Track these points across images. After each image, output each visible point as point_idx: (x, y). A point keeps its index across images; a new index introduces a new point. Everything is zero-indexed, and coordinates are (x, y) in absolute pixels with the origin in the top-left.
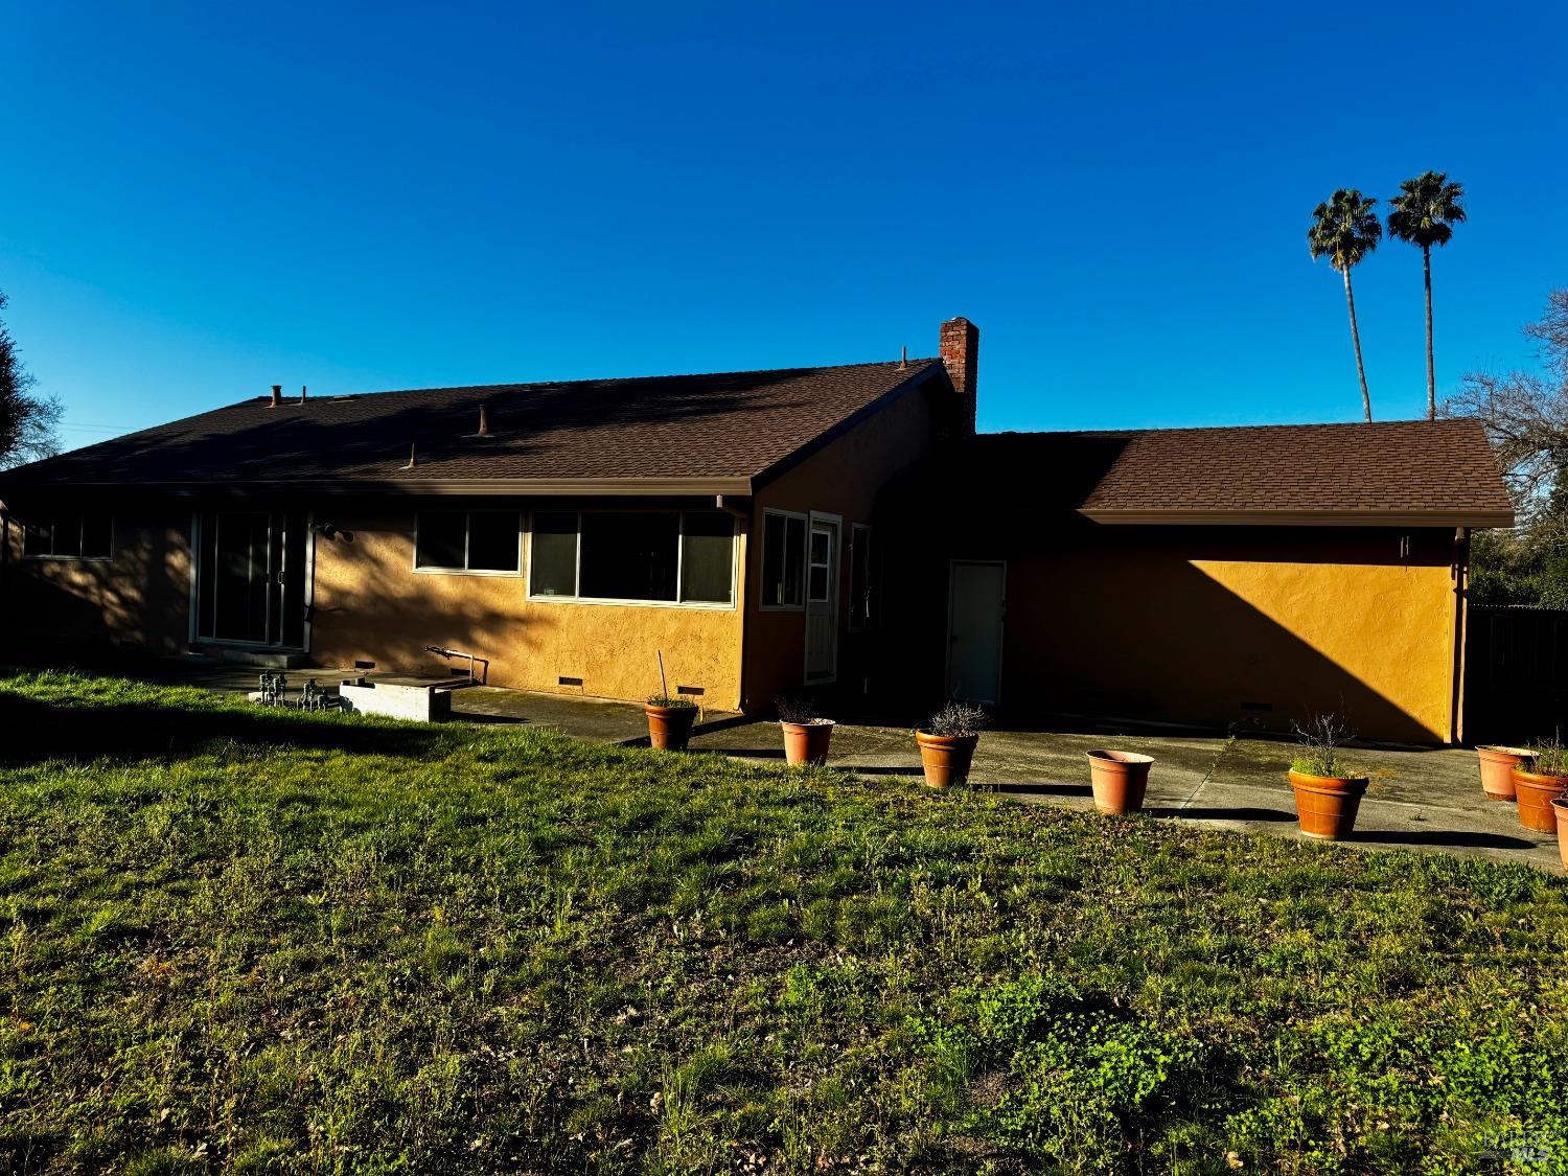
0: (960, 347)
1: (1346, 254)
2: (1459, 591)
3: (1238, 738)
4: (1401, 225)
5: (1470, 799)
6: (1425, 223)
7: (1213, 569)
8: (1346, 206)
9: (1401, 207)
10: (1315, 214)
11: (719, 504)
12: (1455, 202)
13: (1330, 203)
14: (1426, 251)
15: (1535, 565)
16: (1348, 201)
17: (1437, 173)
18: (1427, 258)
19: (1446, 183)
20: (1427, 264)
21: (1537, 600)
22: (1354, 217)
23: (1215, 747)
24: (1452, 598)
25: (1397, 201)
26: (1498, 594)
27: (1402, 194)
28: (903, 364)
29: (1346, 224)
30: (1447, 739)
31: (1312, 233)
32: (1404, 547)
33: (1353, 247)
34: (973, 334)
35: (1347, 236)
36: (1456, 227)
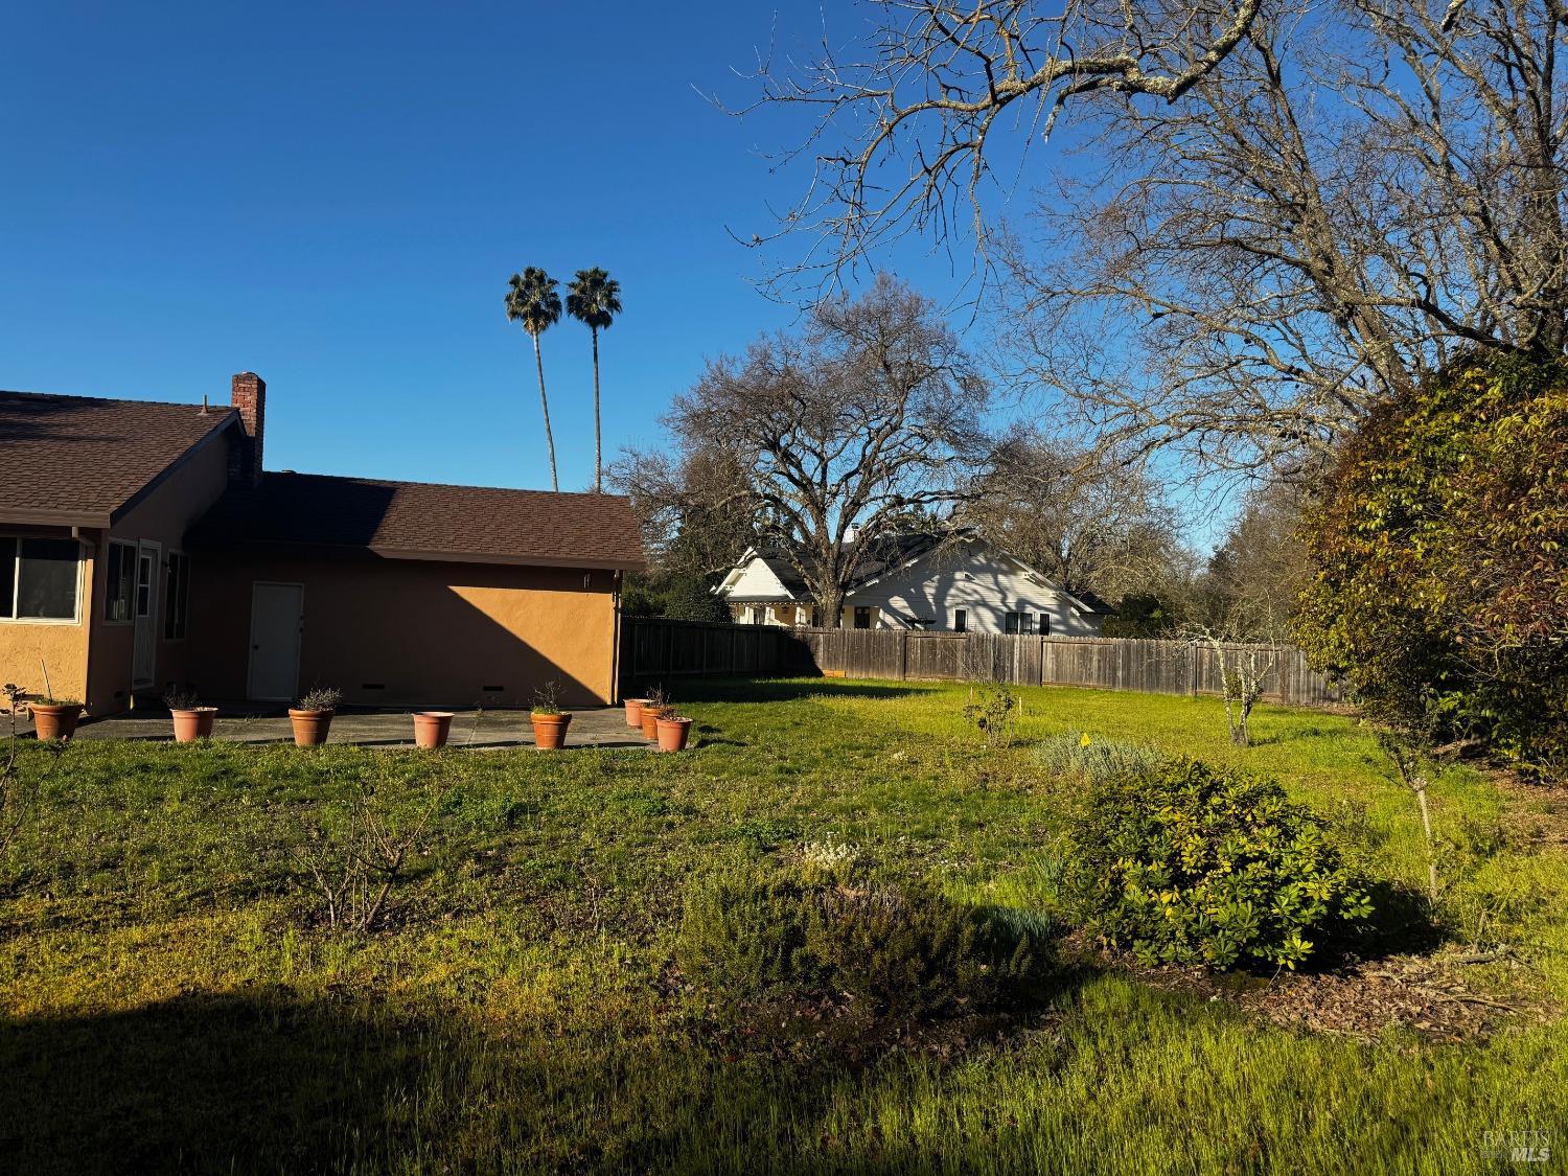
0: (252, 398)
1: (536, 322)
2: (616, 608)
3: (484, 709)
4: (577, 306)
5: (620, 729)
6: (594, 309)
7: (467, 593)
8: (535, 282)
9: (575, 292)
10: (511, 283)
11: (75, 533)
12: (615, 296)
13: (523, 277)
14: (594, 332)
15: (664, 585)
16: (536, 277)
17: (602, 269)
18: (595, 337)
19: (608, 280)
20: (595, 342)
21: (662, 612)
22: (541, 292)
23: (472, 715)
24: (612, 613)
25: (573, 286)
26: (643, 608)
27: (576, 280)
28: (204, 410)
29: (535, 298)
30: (609, 703)
31: (508, 299)
32: (586, 580)
33: (542, 316)
34: (261, 386)
35: (536, 307)
36: (615, 315)
